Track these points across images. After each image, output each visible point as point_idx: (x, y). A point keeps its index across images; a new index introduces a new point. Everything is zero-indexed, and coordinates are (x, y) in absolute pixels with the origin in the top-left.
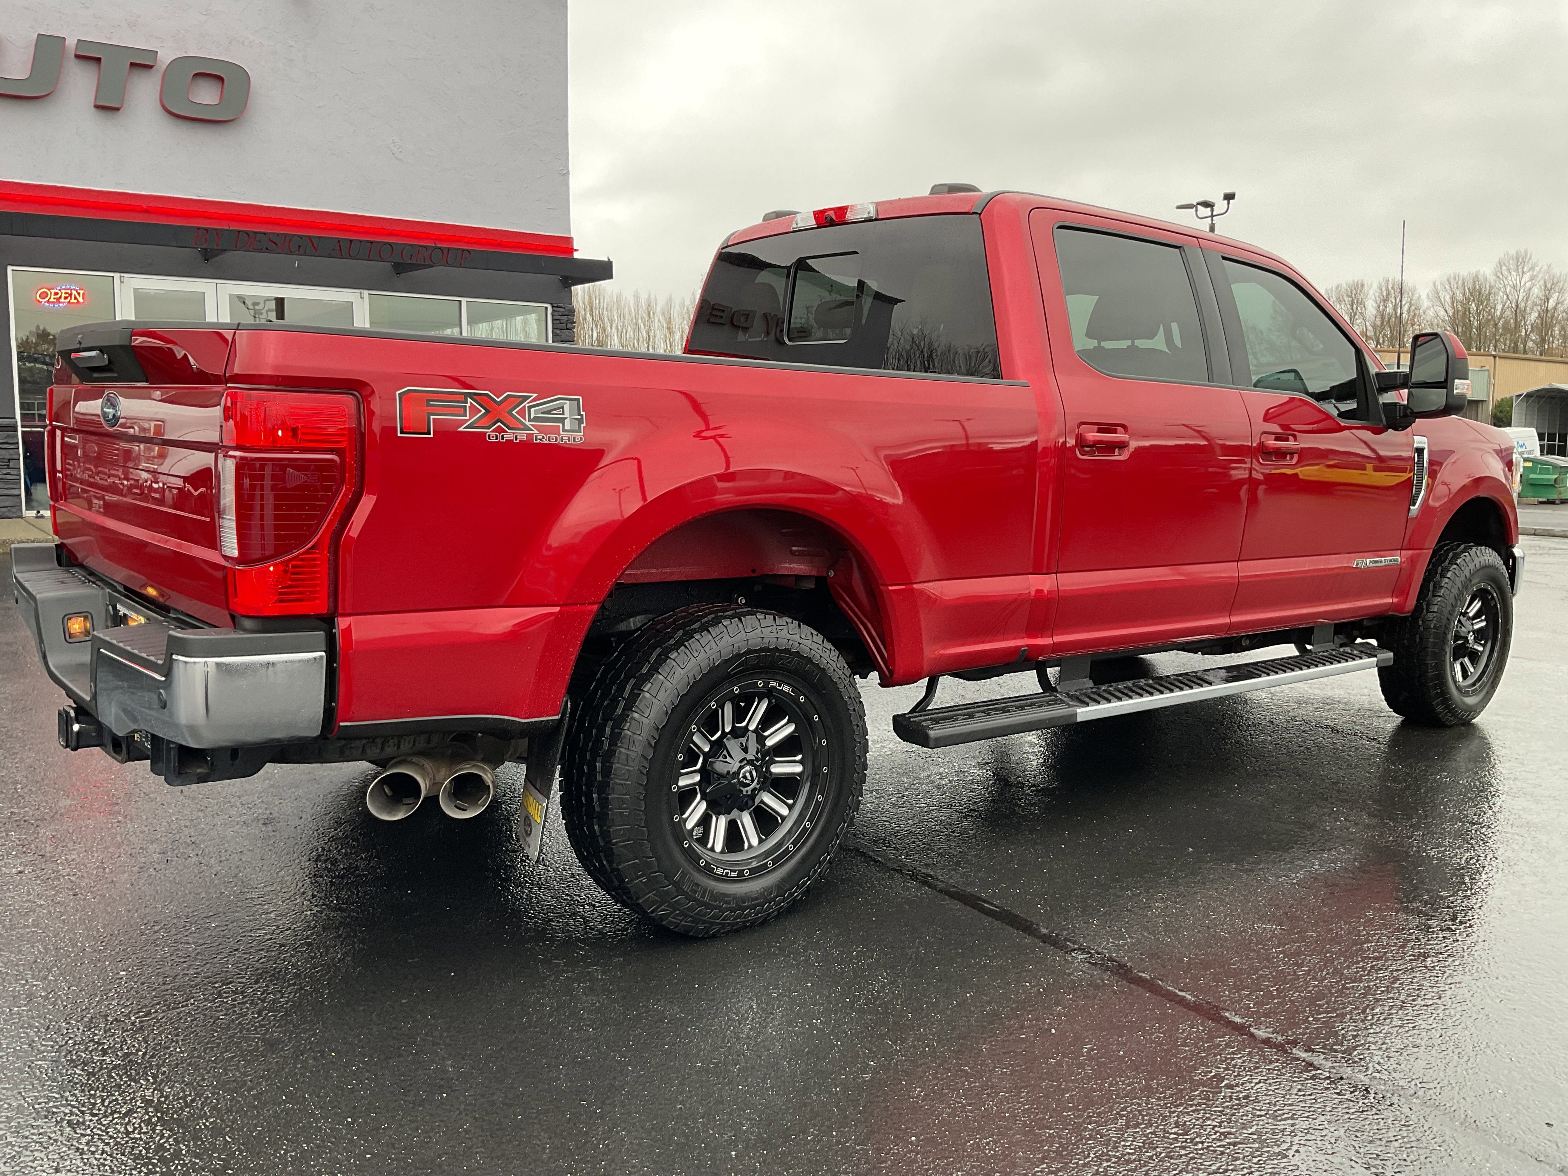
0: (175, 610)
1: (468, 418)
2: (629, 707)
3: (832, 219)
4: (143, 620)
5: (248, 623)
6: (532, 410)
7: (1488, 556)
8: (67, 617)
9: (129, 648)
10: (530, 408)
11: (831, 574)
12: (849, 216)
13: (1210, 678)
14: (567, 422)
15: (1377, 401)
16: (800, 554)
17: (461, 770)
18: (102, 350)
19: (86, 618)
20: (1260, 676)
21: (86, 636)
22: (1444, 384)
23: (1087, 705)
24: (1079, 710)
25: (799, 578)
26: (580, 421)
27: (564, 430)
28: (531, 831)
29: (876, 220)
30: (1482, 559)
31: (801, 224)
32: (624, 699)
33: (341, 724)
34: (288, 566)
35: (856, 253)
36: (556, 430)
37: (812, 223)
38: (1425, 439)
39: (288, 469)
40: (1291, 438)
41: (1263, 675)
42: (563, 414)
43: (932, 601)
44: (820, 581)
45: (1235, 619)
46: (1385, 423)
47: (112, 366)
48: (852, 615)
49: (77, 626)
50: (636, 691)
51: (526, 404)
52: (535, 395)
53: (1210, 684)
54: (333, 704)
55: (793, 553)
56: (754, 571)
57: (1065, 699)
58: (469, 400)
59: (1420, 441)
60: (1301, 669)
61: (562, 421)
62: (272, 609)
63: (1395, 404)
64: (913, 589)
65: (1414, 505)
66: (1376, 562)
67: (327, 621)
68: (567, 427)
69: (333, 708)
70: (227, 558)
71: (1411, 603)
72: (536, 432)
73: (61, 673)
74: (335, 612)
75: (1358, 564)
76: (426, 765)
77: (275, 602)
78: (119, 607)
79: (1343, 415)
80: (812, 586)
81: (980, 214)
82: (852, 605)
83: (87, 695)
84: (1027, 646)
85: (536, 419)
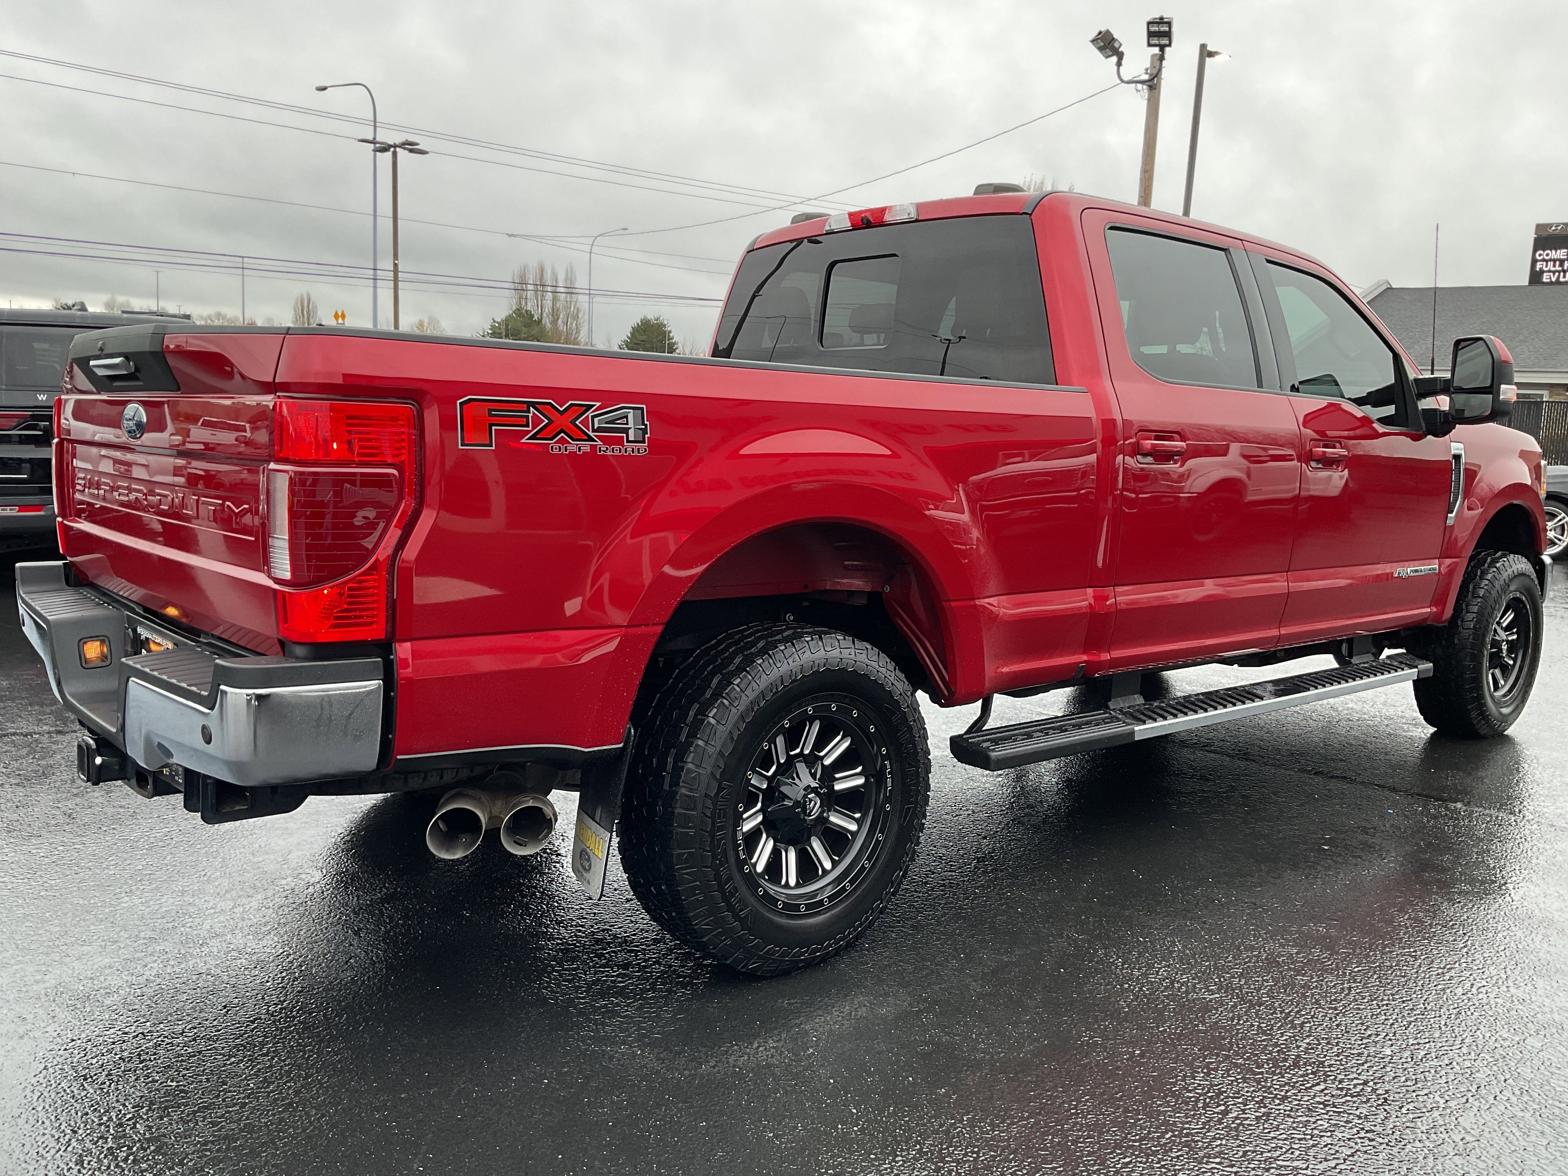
0: (206, 634)
1: (530, 428)
2: (693, 735)
3: (868, 221)
4: (170, 646)
5: (299, 651)
6: (596, 420)
7: (1519, 564)
8: (82, 641)
9: (165, 677)
10: (593, 417)
11: (887, 589)
12: (888, 218)
13: (1259, 692)
14: (631, 433)
15: (1417, 407)
16: (855, 568)
17: (520, 803)
18: (127, 357)
19: (102, 642)
20: (1309, 690)
21: (103, 661)
22: (1492, 389)
23: (1144, 723)
24: (1136, 728)
25: (851, 593)
26: (644, 431)
27: (628, 441)
28: (590, 866)
29: (917, 221)
30: (1514, 568)
31: (835, 227)
32: (687, 725)
33: (399, 757)
34: (343, 588)
35: (896, 255)
36: (619, 441)
37: (848, 225)
38: (1461, 446)
39: (346, 484)
40: (1338, 445)
41: (1312, 688)
42: (627, 424)
43: (993, 618)
44: (874, 596)
45: (1283, 631)
46: (1424, 429)
47: (138, 374)
48: (908, 631)
49: (93, 650)
50: (699, 717)
51: (590, 414)
52: (598, 404)
53: (1262, 698)
54: (390, 736)
55: (846, 568)
56: (806, 587)
57: (1120, 716)
58: (532, 409)
59: (1457, 448)
60: (1347, 682)
61: (625, 430)
62: (326, 635)
63: (1435, 410)
64: (976, 605)
65: (1452, 512)
66: (1416, 571)
67: (384, 648)
68: (631, 438)
69: (390, 740)
70: (278, 581)
71: (1448, 613)
72: (600, 443)
73: (78, 701)
74: (392, 638)
75: (1399, 573)
76: (483, 798)
77: (330, 627)
78: (139, 630)
79: (1383, 421)
80: (865, 602)
81: (1031, 214)
82: (909, 622)
83: (112, 726)
84: (1085, 662)
85: (599, 430)
